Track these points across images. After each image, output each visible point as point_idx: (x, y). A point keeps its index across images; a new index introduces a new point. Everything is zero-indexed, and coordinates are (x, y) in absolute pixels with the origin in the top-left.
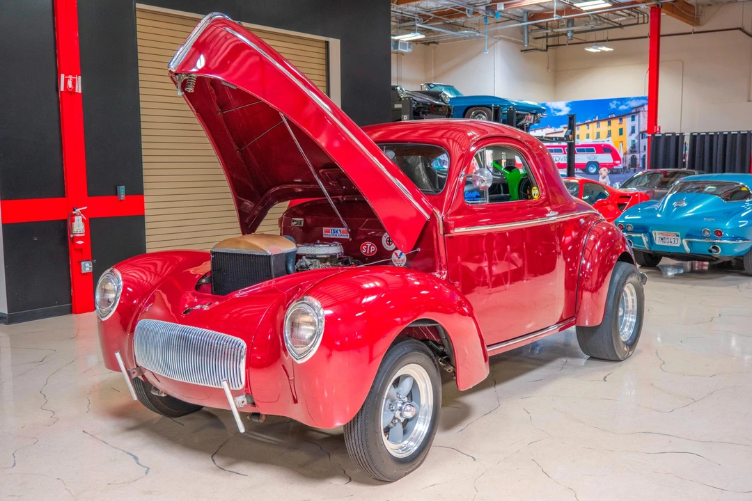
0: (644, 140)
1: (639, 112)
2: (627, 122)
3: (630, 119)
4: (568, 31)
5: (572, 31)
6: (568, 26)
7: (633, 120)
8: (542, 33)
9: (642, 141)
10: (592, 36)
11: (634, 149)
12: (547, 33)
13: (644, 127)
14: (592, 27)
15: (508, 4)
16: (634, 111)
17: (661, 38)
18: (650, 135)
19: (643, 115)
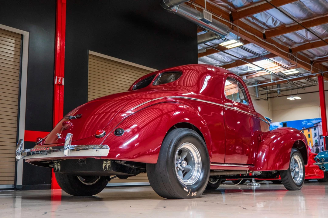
0: (322, 139)
1: (317, 126)
2: (312, 131)
3: (314, 129)
4: (277, 90)
5: (280, 90)
6: (277, 88)
8: (265, 91)
9: (320, 140)
10: (290, 92)
11: (317, 144)
12: (267, 91)
13: (321, 133)
14: (290, 88)
15: (248, 76)
16: (315, 125)
17: (325, 92)
18: (325, 137)
19: (320, 127)
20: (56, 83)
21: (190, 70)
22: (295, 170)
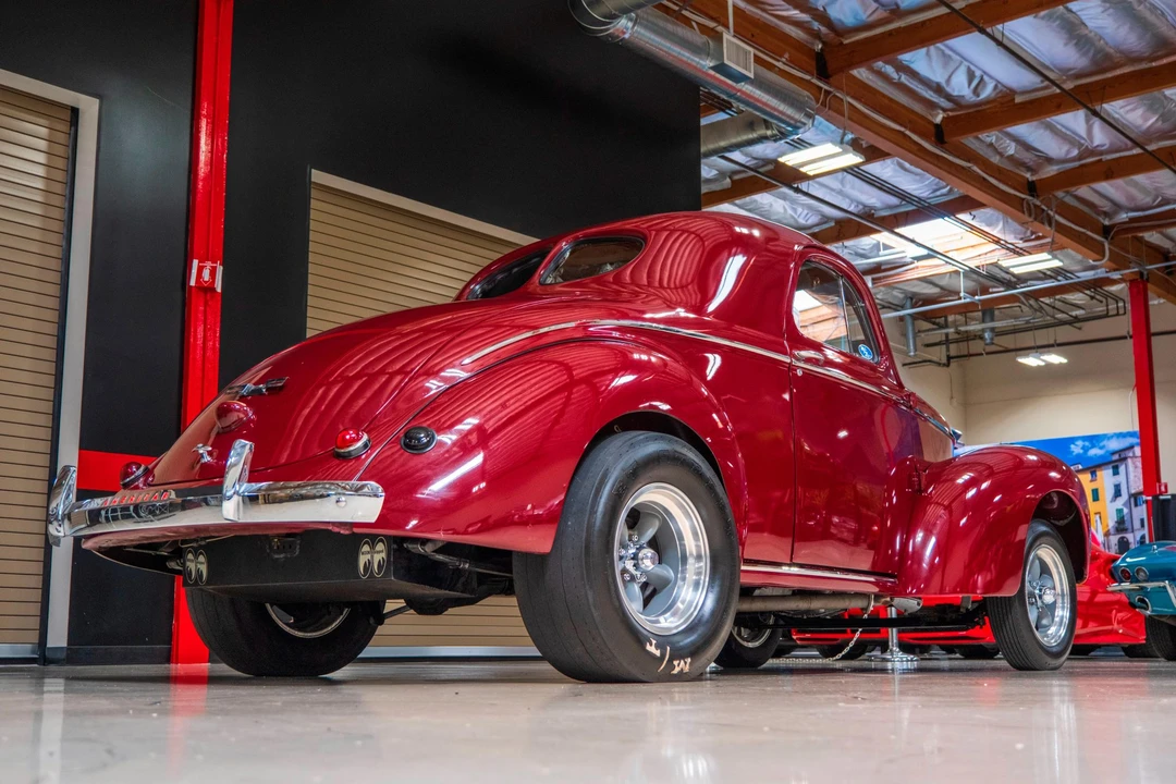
0: (1139, 508)
1: (1125, 459)
2: (1106, 479)
3: (1111, 471)
4: (983, 330)
5: (992, 330)
6: (983, 321)
7: (1116, 473)
8: (939, 335)
9: (1134, 510)
10: (1027, 339)
11: (1122, 526)
12: (947, 335)
13: (1137, 484)
14: (1028, 322)
15: (879, 278)
16: (1116, 457)
17: (1153, 338)
18: (1150, 498)
19: (1134, 463)
20: (193, 283)
21: (672, 232)
22: (1040, 597)
